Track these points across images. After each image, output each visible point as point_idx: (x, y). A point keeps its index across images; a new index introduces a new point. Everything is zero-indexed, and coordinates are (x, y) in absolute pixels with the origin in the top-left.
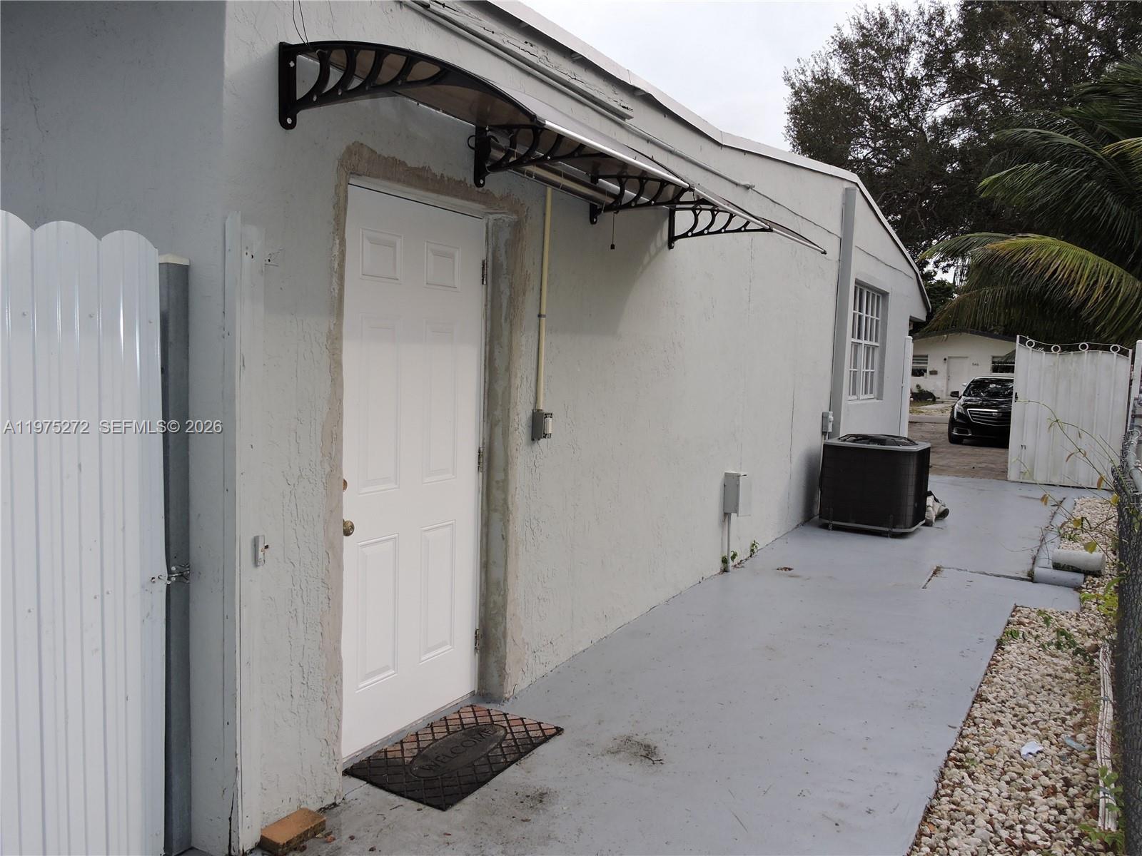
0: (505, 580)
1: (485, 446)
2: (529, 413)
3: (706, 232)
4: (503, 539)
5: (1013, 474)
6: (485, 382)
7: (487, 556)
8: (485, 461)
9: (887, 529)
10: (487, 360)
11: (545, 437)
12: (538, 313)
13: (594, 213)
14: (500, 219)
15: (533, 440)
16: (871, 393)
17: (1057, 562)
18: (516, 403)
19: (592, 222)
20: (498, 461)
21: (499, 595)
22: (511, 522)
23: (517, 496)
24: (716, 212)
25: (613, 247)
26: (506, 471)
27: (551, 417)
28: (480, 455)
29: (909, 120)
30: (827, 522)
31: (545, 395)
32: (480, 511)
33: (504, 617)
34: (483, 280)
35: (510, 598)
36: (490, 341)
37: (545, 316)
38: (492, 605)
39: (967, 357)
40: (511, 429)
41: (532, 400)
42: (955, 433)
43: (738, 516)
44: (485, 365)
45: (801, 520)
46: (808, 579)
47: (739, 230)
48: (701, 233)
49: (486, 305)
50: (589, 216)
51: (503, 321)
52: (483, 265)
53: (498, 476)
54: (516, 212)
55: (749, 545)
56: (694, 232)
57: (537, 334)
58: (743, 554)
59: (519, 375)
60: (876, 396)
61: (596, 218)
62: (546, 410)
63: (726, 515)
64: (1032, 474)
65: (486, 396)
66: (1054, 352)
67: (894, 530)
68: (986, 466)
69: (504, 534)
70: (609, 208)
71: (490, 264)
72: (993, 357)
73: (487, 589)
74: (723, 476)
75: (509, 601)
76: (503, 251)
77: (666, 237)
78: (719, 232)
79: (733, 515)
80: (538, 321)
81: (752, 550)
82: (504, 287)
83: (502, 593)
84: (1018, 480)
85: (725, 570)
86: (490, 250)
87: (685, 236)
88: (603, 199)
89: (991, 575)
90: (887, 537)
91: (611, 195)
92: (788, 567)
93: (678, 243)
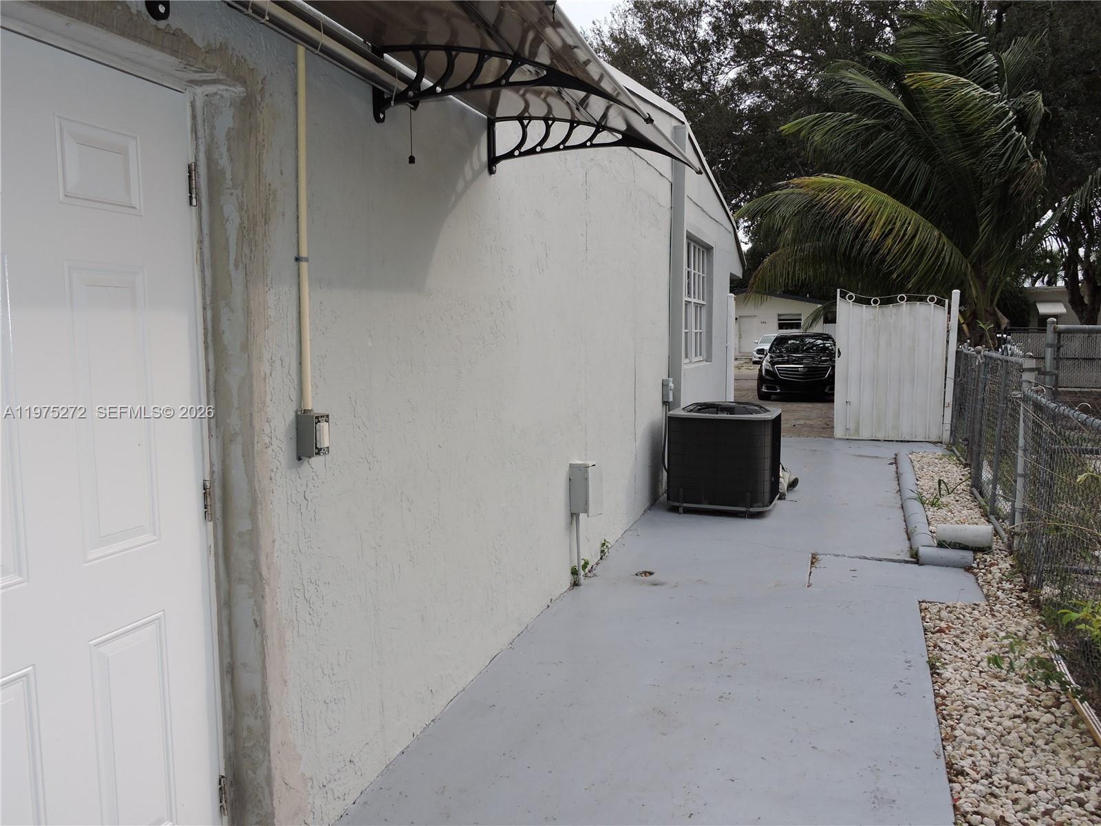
0: (265, 692)
1: (216, 476)
2: (291, 416)
3: (538, 149)
4: (257, 626)
5: (839, 432)
6: (208, 370)
7: (232, 655)
8: (217, 502)
9: (743, 509)
10: (210, 335)
11: (318, 454)
12: (295, 255)
13: (380, 104)
14: (216, 94)
15: (299, 459)
16: (700, 355)
17: (941, 539)
18: (264, 403)
19: (378, 120)
20: (240, 500)
21: (256, 718)
22: (267, 599)
23: (275, 555)
24: (550, 122)
25: (412, 160)
26: (253, 515)
27: (327, 422)
28: (206, 493)
29: (702, 83)
30: (677, 504)
31: (315, 386)
32: (213, 584)
33: (266, 751)
34: (191, 197)
35: (274, 720)
36: (212, 302)
37: (306, 260)
38: (245, 734)
39: (756, 316)
40: (257, 447)
41: (294, 396)
42: (764, 390)
43: (588, 516)
44: (206, 342)
45: (648, 504)
46: (676, 586)
47: (583, 146)
48: (532, 151)
49: (200, 242)
50: (371, 107)
51: (231, 267)
52: (190, 172)
53: (242, 524)
54: (244, 82)
55: (599, 545)
56: (523, 150)
57: (294, 290)
58: (593, 559)
59: (266, 356)
60: (705, 358)
61: (384, 114)
62: (319, 410)
63: (574, 516)
64: (857, 430)
65: (212, 393)
66: (873, 305)
67: (752, 510)
68: (805, 423)
69: (258, 619)
70: (401, 98)
71: (202, 170)
72: (779, 315)
73: (236, 706)
74: (567, 468)
75: (272, 726)
76: (224, 150)
77: (485, 158)
78: (556, 148)
79: (582, 516)
80: (296, 268)
81: (602, 551)
82: (230, 209)
83: (261, 713)
84: (845, 437)
85: (576, 584)
86: (202, 148)
87: (510, 155)
88: (394, 84)
89: (872, 559)
90: (744, 517)
91: (403, 78)
92: (648, 571)
93: (501, 166)
